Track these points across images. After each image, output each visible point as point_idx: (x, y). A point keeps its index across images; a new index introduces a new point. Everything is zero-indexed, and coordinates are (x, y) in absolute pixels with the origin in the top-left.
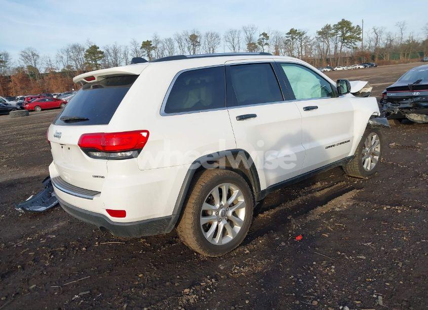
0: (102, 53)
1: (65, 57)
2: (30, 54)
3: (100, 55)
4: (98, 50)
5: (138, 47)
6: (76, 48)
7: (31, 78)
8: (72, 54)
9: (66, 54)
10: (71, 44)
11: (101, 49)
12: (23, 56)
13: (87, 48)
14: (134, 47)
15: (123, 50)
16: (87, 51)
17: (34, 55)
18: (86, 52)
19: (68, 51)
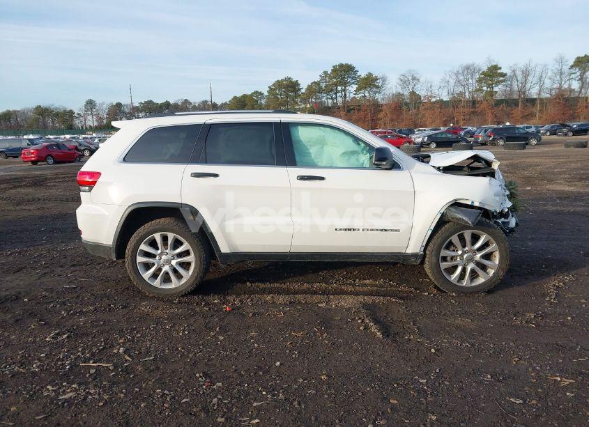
0: (503, 75)
1: (452, 82)
2: (410, 78)
3: (501, 79)
4: (499, 71)
5: (564, 67)
6: (469, 69)
7: (404, 108)
8: (461, 78)
9: (454, 77)
10: (464, 65)
11: (504, 70)
12: (401, 80)
13: (485, 69)
14: (557, 66)
15: (538, 70)
16: (483, 73)
17: (414, 79)
18: (481, 74)
19: (457, 74)
